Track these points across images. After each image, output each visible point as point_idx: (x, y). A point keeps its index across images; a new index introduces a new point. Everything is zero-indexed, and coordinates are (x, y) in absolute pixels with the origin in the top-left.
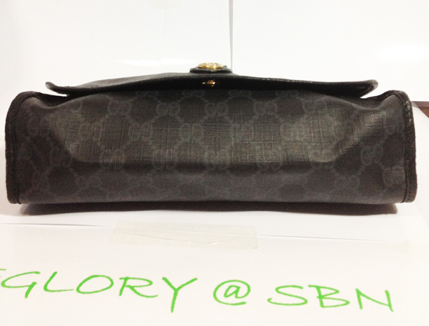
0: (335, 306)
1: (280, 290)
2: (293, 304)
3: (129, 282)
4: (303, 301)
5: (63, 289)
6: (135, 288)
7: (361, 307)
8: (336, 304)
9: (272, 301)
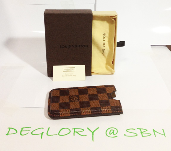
0: (147, 136)
1: (128, 131)
2: (133, 136)
4: (136, 135)
5: (54, 134)
6: (79, 133)
7: (155, 136)
8: (147, 135)
9: (126, 135)
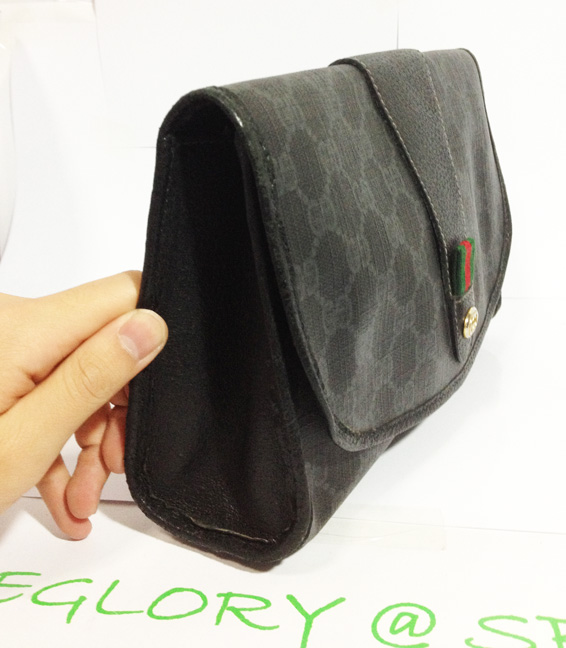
1: (486, 624)
3: (233, 602)
4: (528, 645)
6: (241, 612)
9: (472, 642)
